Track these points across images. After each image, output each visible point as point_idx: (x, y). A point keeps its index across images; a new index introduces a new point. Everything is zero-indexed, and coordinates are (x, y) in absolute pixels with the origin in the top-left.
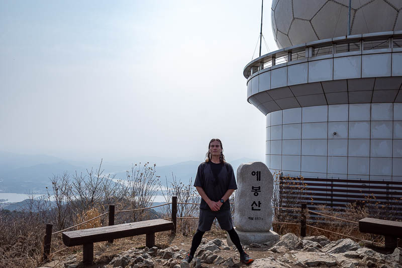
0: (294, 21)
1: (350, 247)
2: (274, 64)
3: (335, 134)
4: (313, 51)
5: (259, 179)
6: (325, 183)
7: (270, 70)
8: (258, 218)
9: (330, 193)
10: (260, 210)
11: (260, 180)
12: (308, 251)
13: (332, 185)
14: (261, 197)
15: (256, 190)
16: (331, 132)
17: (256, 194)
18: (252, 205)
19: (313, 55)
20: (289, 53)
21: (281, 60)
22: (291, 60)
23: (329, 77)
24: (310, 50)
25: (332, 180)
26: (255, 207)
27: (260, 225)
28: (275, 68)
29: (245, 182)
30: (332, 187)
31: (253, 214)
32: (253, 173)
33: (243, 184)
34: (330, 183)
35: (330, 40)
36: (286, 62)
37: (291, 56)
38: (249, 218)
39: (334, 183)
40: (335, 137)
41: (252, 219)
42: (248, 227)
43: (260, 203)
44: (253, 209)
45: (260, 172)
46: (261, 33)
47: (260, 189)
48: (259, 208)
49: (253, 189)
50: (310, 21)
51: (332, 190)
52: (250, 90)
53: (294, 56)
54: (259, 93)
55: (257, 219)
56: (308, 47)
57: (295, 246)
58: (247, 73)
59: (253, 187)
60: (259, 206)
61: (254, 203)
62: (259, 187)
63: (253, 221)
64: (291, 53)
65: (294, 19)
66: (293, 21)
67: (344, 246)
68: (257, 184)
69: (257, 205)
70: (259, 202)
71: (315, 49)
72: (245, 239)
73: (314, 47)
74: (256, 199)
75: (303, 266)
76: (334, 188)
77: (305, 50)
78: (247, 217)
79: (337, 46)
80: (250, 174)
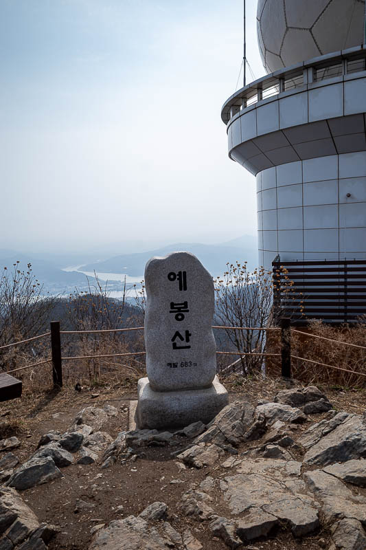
0: (288, 32)
1: (359, 446)
2: (260, 98)
3: (349, 196)
4: (315, 74)
5: (183, 286)
6: (337, 266)
7: (255, 108)
8: (186, 363)
9: (342, 280)
10: (189, 347)
11: (185, 289)
12: (266, 456)
13: (346, 270)
14: (189, 322)
15: (179, 309)
16: (343, 194)
17: (180, 317)
18: (173, 340)
19: (315, 80)
20: (280, 79)
21: (271, 92)
22: (284, 90)
23: (337, 112)
24: (310, 72)
25: (346, 263)
26: (179, 343)
27: (191, 375)
28: (262, 104)
29: (156, 295)
30: (346, 272)
31: (176, 356)
32: (172, 276)
33: (153, 298)
34: (342, 266)
35: (337, 54)
36: (277, 93)
37: (284, 84)
38: (170, 364)
39: (349, 266)
40: (349, 200)
41: (175, 366)
42: (167, 383)
43: (188, 334)
44: (175, 347)
45: (185, 273)
46: (245, 58)
47: (186, 307)
48: (188, 344)
49: (172, 307)
50: (310, 30)
51: (345, 277)
52: (231, 141)
53: (288, 84)
54: (242, 143)
55: (184, 364)
56: (306, 68)
57: (246, 435)
58: (225, 116)
59: (172, 305)
60: (188, 340)
61: (177, 334)
62: (186, 304)
63: (178, 371)
64: (284, 80)
65: (287, 28)
66: (286, 32)
67: (345, 444)
68: (180, 297)
69: (182, 339)
70: (187, 332)
71: (318, 71)
72: (159, 409)
73: (315, 67)
74: (180, 327)
75: (229, 543)
76: (349, 273)
77: (302, 74)
78: (164, 364)
79: (349, 63)
80: (164, 279)
